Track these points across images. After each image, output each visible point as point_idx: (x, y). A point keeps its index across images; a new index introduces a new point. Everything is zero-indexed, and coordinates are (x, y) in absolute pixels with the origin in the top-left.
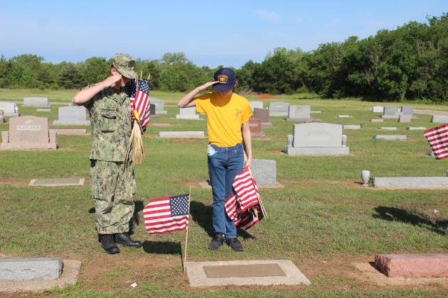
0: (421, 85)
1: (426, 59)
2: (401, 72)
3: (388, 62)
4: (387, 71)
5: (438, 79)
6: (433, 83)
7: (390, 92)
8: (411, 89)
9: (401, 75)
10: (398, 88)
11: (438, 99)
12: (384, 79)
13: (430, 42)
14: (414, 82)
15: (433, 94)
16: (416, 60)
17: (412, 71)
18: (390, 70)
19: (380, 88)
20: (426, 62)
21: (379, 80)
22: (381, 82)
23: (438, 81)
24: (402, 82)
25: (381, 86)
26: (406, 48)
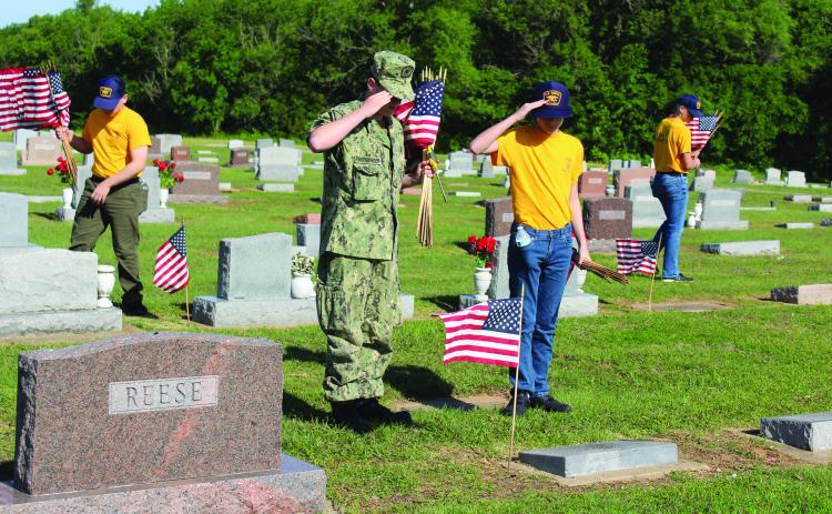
0: (249, 106)
1: (259, 59)
2: (215, 82)
3: (192, 62)
4: (189, 78)
5: (279, 95)
6: (273, 103)
7: (195, 119)
8: (232, 113)
9: (216, 86)
10: (211, 111)
11: (282, 133)
12: (185, 95)
13: (262, 27)
14: (239, 101)
15: (271, 124)
16: (241, 59)
17: (234, 80)
18: (195, 77)
19: (176, 111)
20: (259, 64)
21: (175, 94)
22: (179, 99)
23: (280, 101)
24: (216, 101)
25: (178, 107)
26: (223, 37)
